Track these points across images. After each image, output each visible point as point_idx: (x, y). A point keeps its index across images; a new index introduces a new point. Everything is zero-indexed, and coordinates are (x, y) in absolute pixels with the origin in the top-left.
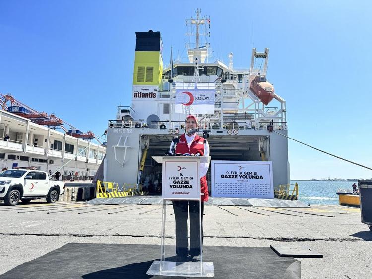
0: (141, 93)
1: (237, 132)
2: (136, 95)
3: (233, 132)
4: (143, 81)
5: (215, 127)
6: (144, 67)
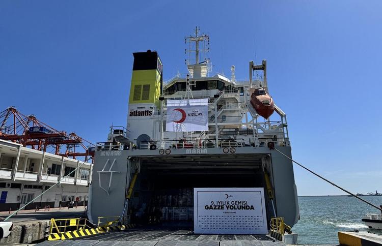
0: (137, 111)
1: (234, 150)
2: (132, 114)
3: (230, 150)
4: (139, 100)
5: (210, 145)
6: (141, 85)
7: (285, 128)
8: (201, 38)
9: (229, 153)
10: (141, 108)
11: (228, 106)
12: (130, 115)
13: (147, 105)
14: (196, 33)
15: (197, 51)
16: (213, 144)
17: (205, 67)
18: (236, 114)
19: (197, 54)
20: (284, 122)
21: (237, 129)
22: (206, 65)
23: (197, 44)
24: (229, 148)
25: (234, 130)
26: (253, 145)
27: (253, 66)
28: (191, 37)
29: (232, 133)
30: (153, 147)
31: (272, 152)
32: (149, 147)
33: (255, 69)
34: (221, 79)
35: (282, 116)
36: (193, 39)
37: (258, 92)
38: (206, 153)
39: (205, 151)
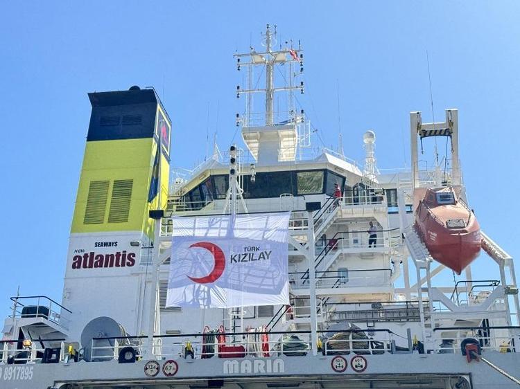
0: (92, 254)
1: (363, 363)
2: (78, 263)
3: (350, 364)
4: (101, 222)
5: (294, 349)
6: (107, 183)
7: (511, 297)
8: (281, 57)
9: (349, 371)
10: (106, 244)
11: (356, 241)
12: (74, 267)
13: (121, 237)
14: (268, 42)
15: (269, 92)
16: (302, 346)
17: (290, 132)
18: (378, 263)
19: (269, 99)
20: (509, 282)
21: (376, 305)
22: (292, 128)
23: (268, 71)
24: (349, 358)
25: (369, 307)
26: (419, 347)
27: (419, 126)
28: (255, 53)
29: (363, 316)
30: (128, 355)
31: (473, 367)
32: (116, 355)
33: (425, 134)
34: (337, 168)
35: (501, 262)
36: (257, 59)
37: (434, 199)
38: (282, 371)
39: (280, 366)
